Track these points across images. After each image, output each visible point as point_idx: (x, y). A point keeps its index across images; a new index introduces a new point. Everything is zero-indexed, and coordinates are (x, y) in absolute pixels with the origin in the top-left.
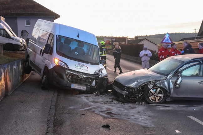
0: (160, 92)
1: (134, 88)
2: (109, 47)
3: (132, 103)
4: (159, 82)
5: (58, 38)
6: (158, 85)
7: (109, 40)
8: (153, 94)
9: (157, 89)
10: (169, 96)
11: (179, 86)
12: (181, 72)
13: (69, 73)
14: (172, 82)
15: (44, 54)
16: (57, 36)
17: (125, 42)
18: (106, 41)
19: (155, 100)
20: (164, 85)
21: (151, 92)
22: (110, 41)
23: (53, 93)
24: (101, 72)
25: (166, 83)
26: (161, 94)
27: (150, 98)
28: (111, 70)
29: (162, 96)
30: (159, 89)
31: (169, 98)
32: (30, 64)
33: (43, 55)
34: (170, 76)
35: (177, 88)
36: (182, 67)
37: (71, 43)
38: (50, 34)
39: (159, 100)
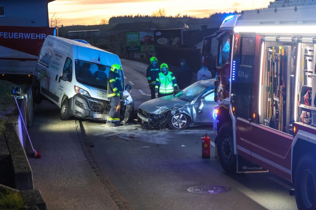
0: (183, 118)
1: (158, 115)
2: (150, 47)
3: (156, 129)
4: (181, 108)
5: (77, 63)
6: (180, 112)
7: (150, 35)
8: (176, 120)
9: (180, 115)
10: (193, 122)
11: (202, 112)
12: (204, 98)
13: (91, 101)
14: (195, 108)
15: (61, 80)
16: (76, 61)
17: (180, 37)
18: (144, 37)
19: (179, 126)
20: (187, 111)
21: (174, 118)
22: (151, 37)
23: (75, 123)
24: (126, 99)
25: (189, 110)
26: (185, 120)
27: (173, 124)
28: (145, 94)
29: (185, 122)
30: (182, 115)
31: (193, 124)
32: (41, 92)
33: (59, 82)
34: (193, 102)
35: (200, 113)
36: (205, 92)
37: (91, 66)
38: (68, 58)
39: (182, 126)
